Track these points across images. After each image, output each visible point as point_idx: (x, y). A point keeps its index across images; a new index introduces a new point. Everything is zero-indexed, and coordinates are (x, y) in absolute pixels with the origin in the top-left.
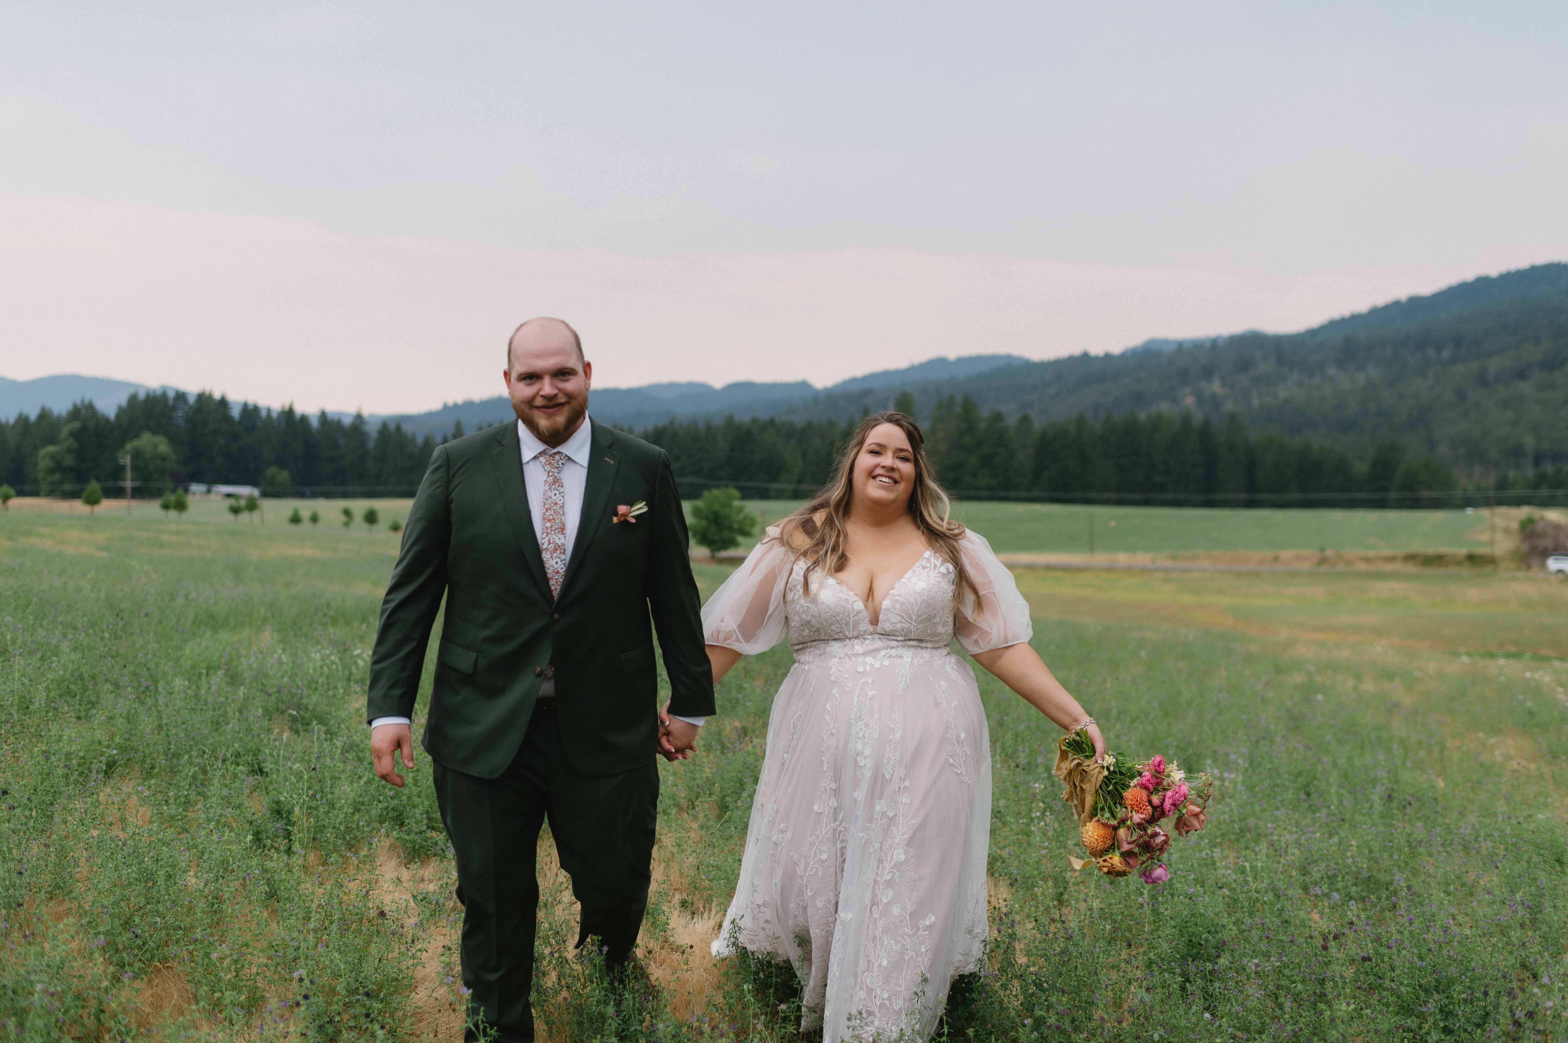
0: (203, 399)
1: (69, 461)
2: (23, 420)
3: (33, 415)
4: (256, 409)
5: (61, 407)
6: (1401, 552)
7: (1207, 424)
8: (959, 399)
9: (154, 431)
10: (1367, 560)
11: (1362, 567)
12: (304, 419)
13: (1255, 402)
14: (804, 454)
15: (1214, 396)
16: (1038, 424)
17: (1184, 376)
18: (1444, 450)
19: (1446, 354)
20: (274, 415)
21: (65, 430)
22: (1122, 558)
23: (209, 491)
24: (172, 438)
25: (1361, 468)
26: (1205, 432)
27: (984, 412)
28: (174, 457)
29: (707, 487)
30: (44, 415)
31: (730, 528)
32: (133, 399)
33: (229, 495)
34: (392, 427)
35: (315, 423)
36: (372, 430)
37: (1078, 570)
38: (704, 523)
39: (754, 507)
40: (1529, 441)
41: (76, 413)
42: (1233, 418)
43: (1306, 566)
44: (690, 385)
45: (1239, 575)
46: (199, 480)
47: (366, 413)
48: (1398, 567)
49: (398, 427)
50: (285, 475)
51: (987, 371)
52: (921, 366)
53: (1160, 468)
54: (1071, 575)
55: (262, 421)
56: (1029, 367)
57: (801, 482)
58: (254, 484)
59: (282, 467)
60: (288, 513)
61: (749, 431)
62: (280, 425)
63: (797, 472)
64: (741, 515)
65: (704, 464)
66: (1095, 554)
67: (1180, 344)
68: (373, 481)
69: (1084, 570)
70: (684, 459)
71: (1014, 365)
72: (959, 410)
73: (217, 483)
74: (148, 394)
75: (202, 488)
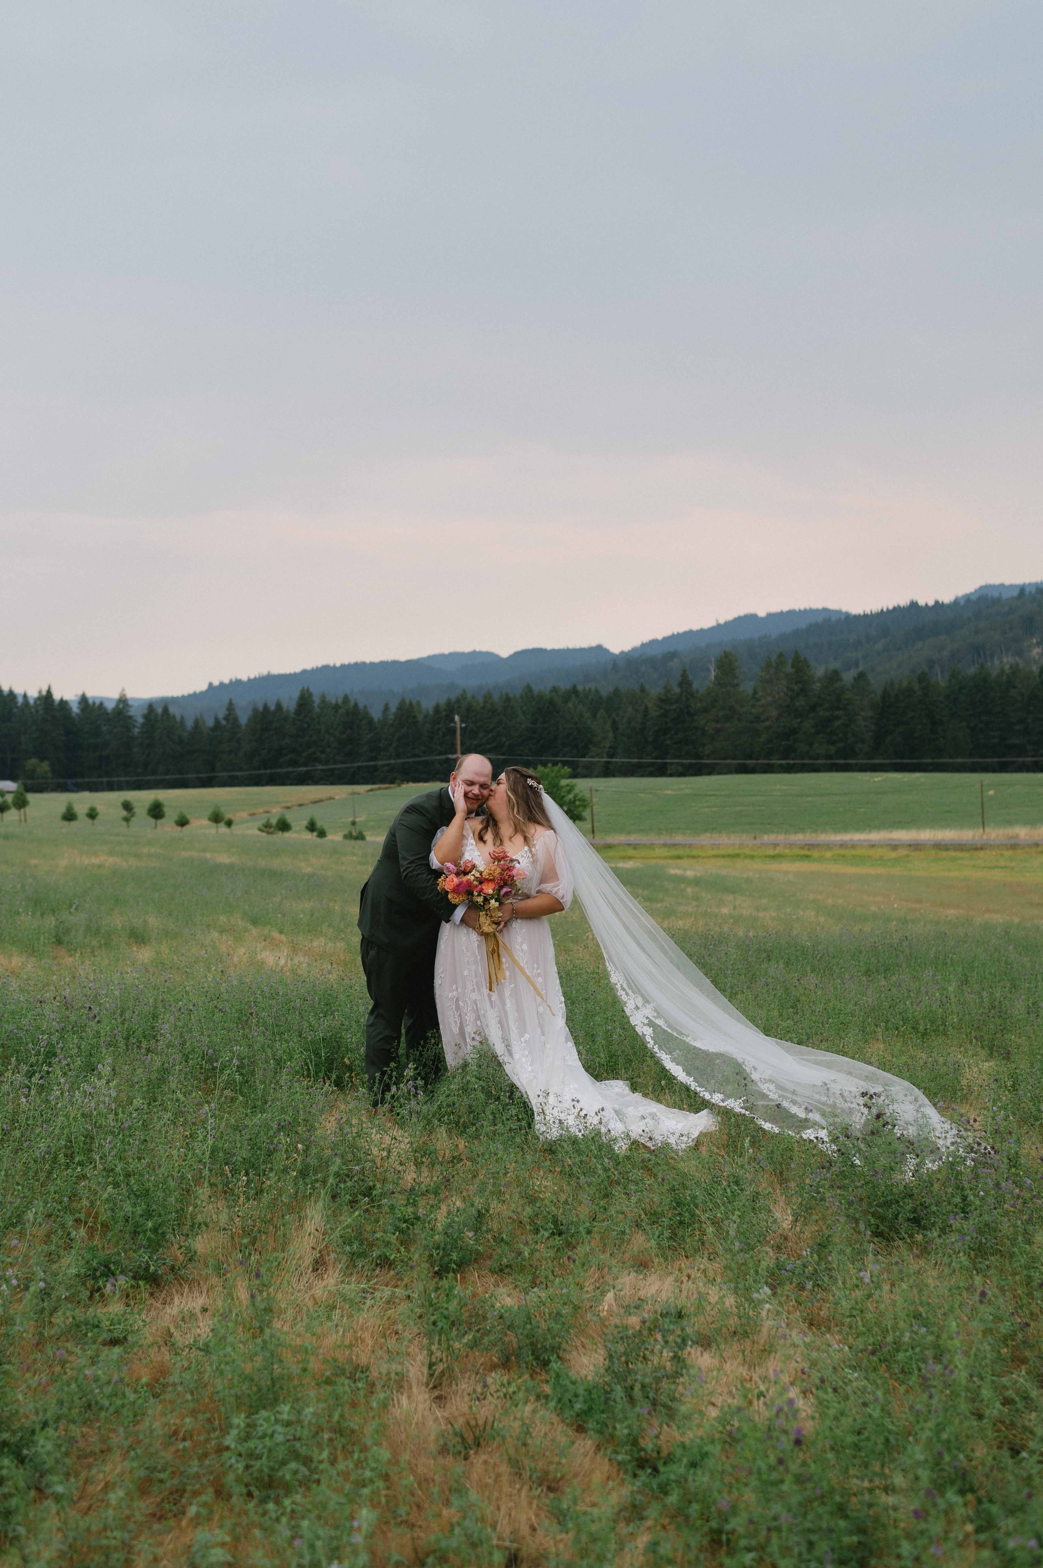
12: (63, 703)
14: (615, 726)
16: (877, 684)
17: (1028, 625)
20: (32, 702)
22: (1022, 833)
27: (819, 671)
35: (75, 709)
36: (137, 715)
39: (582, 786)
44: (474, 654)
47: (131, 694)
49: (166, 710)
50: (45, 766)
51: (804, 627)
52: (727, 624)
53: (1017, 727)
54: (966, 855)
55: (18, 708)
56: (849, 621)
57: (611, 756)
58: (13, 778)
59: (42, 759)
60: (62, 809)
61: (551, 702)
62: (37, 711)
63: (608, 745)
64: (571, 796)
65: (504, 739)
66: (987, 830)
67: (1022, 589)
68: (140, 770)
69: (982, 849)
70: (481, 735)
71: (833, 619)
72: (789, 669)
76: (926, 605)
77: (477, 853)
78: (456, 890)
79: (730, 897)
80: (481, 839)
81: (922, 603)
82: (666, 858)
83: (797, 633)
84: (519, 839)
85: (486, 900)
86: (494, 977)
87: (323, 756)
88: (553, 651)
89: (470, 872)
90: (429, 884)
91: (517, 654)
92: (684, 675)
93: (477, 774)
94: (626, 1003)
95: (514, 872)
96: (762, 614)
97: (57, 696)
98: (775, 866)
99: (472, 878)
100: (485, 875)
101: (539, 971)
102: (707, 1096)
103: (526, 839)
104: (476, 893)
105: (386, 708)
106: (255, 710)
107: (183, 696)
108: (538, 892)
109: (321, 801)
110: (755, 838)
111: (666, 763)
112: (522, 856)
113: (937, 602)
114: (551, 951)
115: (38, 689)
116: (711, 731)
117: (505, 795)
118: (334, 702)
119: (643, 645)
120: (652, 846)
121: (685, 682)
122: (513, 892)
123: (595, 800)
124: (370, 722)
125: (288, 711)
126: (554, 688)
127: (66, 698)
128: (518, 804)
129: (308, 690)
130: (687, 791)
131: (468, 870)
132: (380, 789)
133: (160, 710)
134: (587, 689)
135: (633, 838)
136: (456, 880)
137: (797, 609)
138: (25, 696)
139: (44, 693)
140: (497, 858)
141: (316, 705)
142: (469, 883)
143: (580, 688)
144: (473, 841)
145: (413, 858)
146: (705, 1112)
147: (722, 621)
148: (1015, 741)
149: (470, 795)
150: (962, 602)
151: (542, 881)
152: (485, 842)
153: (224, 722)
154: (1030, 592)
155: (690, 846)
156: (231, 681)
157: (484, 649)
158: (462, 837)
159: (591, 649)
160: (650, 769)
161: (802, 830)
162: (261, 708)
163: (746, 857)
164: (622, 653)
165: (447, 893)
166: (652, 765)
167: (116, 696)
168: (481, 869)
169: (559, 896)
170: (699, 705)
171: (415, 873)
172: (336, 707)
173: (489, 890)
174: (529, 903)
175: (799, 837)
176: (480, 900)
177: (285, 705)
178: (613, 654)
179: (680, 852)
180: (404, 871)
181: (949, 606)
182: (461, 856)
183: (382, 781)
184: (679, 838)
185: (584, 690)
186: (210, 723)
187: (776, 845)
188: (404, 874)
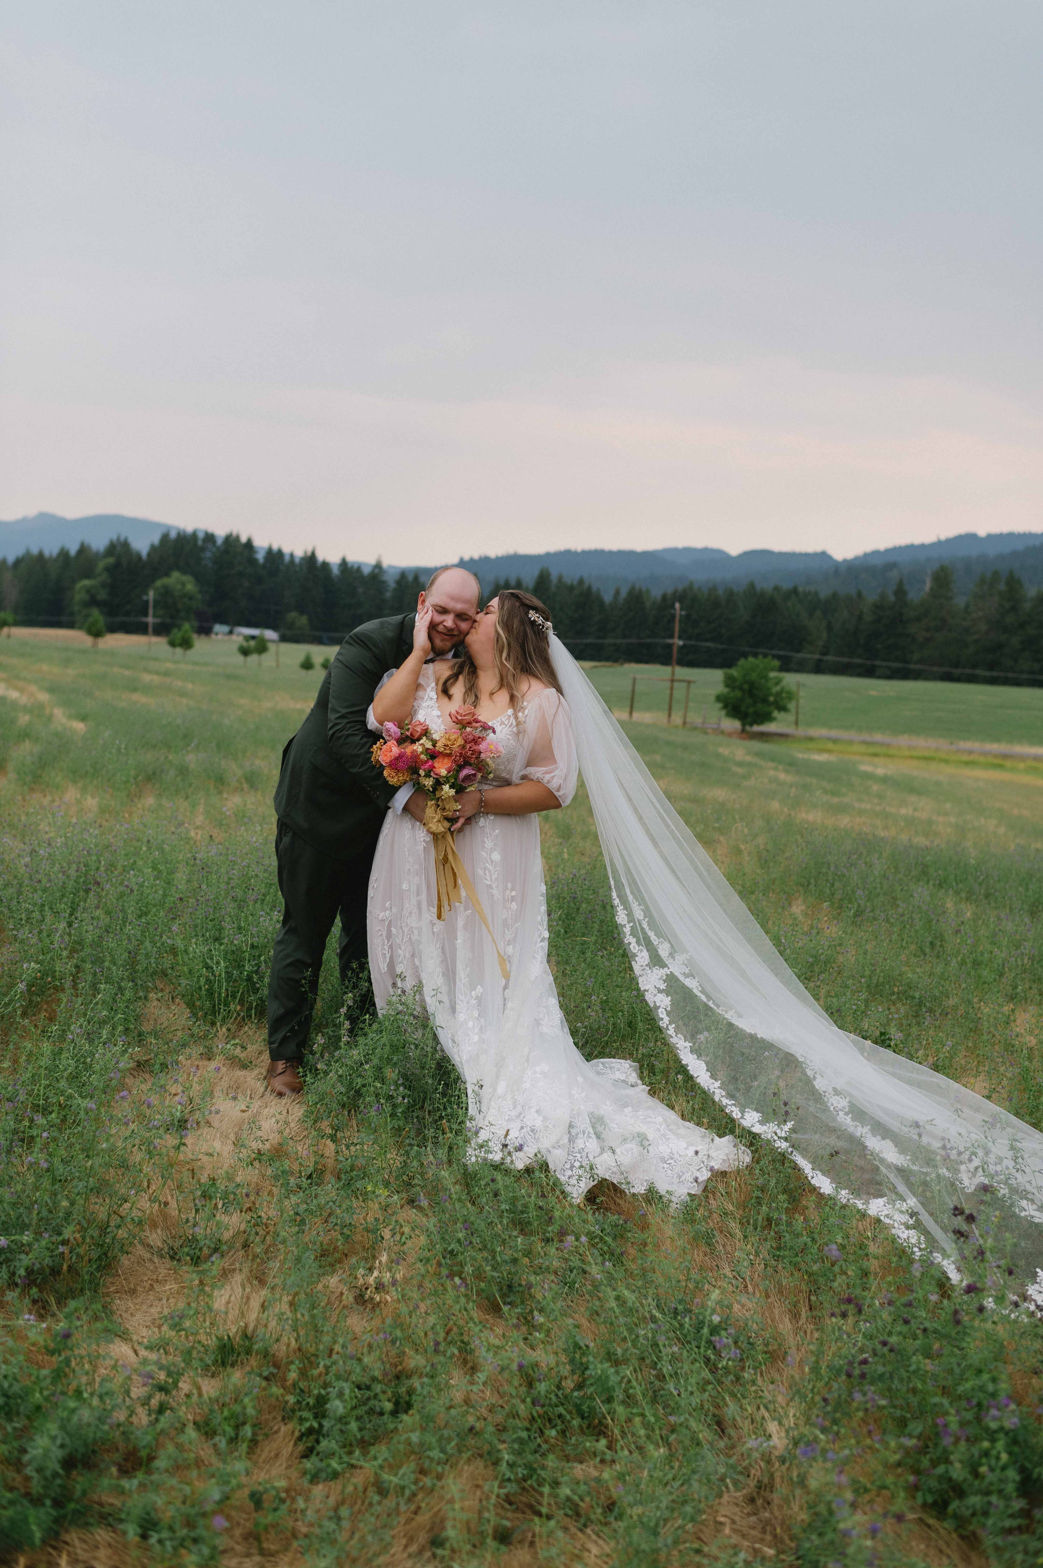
0: (231, 541)
1: (103, 595)
2: (64, 554)
3: (73, 550)
4: (280, 553)
5: (99, 543)
8: (1003, 577)
9: (184, 572)
12: (325, 565)
14: (829, 627)
20: (297, 560)
21: (101, 565)
23: (231, 632)
24: (198, 578)
27: (1032, 592)
28: (199, 596)
29: (742, 655)
30: (83, 550)
31: (765, 701)
32: (165, 537)
33: (245, 637)
34: (410, 578)
35: (336, 571)
36: (391, 580)
38: (738, 694)
39: (791, 679)
41: (112, 549)
44: (706, 550)
46: (223, 622)
47: (385, 564)
50: (304, 620)
52: (948, 541)
55: (284, 565)
57: (824, 654)
58: (274, 627)
59: (302, 613)
60: (301, 658)
61: (772, 599)
62: (301, 570)
63: (821, 643)
64: (778, 688)
72: (1002, 587)
73: (240, 624)
74: (179, 534)
75: (225, 629)
77: (436, 712)
78: (394, 764)
79: (913, 798)
80: (445, 692)
82: (863, 754)
83: (1015, 554)
84: (503, 697)
85: (438, 784)
86: (444, 898)
88: (781, 554)
89: (419, 739)
90: (362, 751)
91: (746, 553)
92: (901, 584)
93: (453, 598)
94: (635, 955)
95: (482, 747)
97: (321, 557)
98: (968, 772)
99: (420, 749)
100: (440, 747)
101: (514, 893)
102: (736, 1113)
103: (512, 698)
104: (422, 773)
105: (617, 593)
108: (524, 777)
110: (951, 743)
112: (502, 723)
114: (537, 866)
115: (304, 550)
116: (921, 639)
117: (492, 630)
118: (570, 583)
119: (865, 555)
120: (851, 742)
121: (900, 592)
122: (479, 775)
123: (801, 694)
124: (602, 603)
126: (776, 587)
127: (327, 560)
128: (509, 645)
130: (892, 693)
131: (417, 735)
132: (603, 666)
134: (807, 590)
135: (834, 733)
136: (396, 750)
138: (292, 555)
139: (309, 553)
140: (462, 723)
141: (554, 584)
142: (415, 756)
143: (801, 589)
144: (433, 695)
145: (344, 711)
146: (727, 1140)
147: (943, 539)
149: (441, 628)
151: (529, 763)
152: (450, 697)
155: (888, 745)
157: (716, 546)
158: (416, 686)
159: (815, 555)
160: (859, 670)
161: (998, 740)
163: (941, 760)
164: (845, 561)
165: (382, 768)
166: (861, 666)
167: (372, 561)
168: (436, 736)
169: (553, 786)
170: (912, 614)
171: (345, 733)
172: (571, 588)
173: (442, 769)
174: (508, 793)
175: (994, 747)
176: (428, 783)
178: (836, 561)
179: (878, 750)
180: (331, 728)
182: (412, 713)
184: (878, 737)
185: (804, 591)
187: (970, 752)
188: (331, 732)
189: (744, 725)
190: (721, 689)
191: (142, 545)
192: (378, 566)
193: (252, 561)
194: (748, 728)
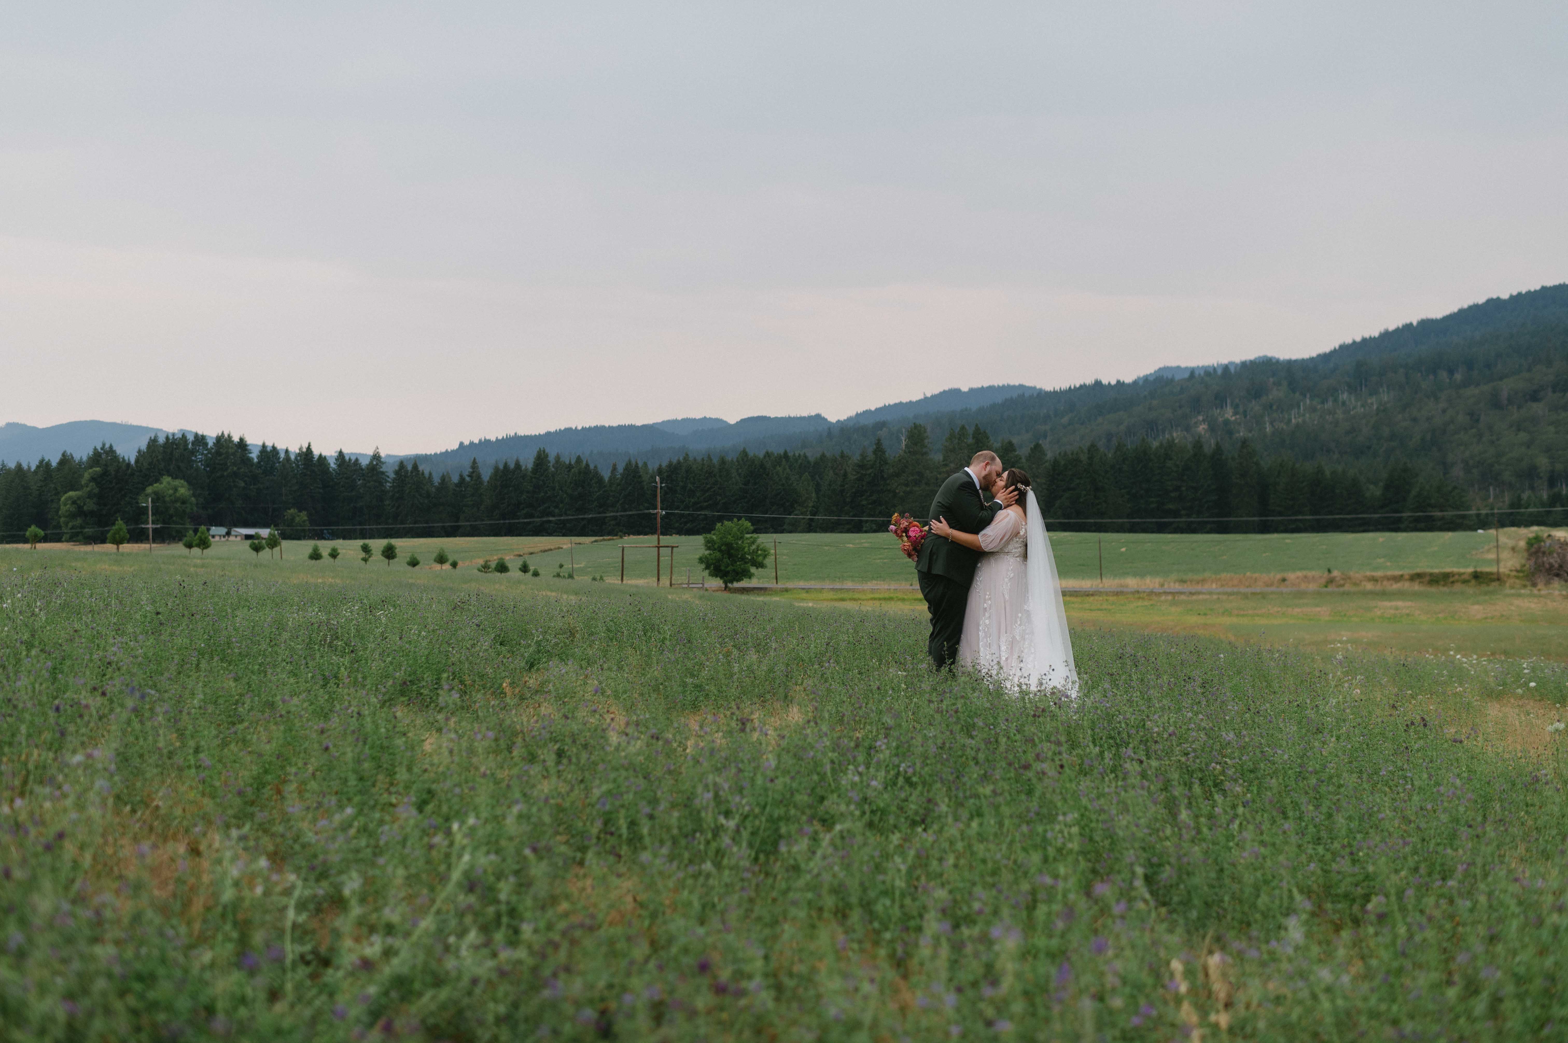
0: (222, 441)
1: (90, 505)
2: (44, 465)
3: (55, 460)
4: (275, 450)
5: (82, 453)
6: (1407, 572)
7: (1218, 450)
8: (971, 430)
9: (175, 477)
10: (1374, 580)
11: (1369, 586)
12: (322, 459)
13: (1268, 429)
14: (818, 488)
15: (1227, 422)
16: (1050, 454)
17: (1196, 404)
18: (1458, 472)
19: (1458, 377)
20: (293, 457)
21: (87, 475)
22: (1132, 582)
23: (228, 534)
24: (191, 481)
25: (1374, 491)
26: (1217, 459)
28: (194, 500)
29: (720, 519)
30: (66, 460)
31: (743, 559)
32: (153, 442)
33: (248, 537)
35: (333, 465)
36: (390, 471)
37: (1088, 594)
38: (718, 554)
39: (765, 540)
40: (1543, 462)
41: (96, 458)
42: (1244, 442)
43: (1312, 587)
44: (704, 419)
45: (1245, 596)
46: (219, 523)
47: (383, 453)
48: (1406, 585)
49: (415, 467)
50: (304, 515)
51: (1000, 402)
52: (934, 397)
53: (1173, 495)
54: (1079, 599)
55: (280, 462)
56: (1042, 396)
57: (814, 513)
58: (270, 525)
59: (301, 508)
60: (307, 552)
61: (762, 466)
62: (298, 466)
63: (811, 504)
64: (754, 547)
65: (719, 498)
66: (1104, 580)
67: (1192, 372)
68: (390, 521)
69: (1092, 595)
70: (698, 494)
71: (1027, 395)
72: (971, 441)
73: (236, 525)
74: (167, 438)
75: (223, 530)
76: (1109, 383)
81: (1105, 382)
87: (557, 511)
88: (777, 419)
91: (743, 421)
92: (881, 443)
96: (965, 389)
97: (316, 452)
105: (614, 469)
106: (496, 469)
107: (436, 454)
109: (551, 550)
111: (861, 521)
113: (1118, 382)
115: (299, 446)
116: (902, 494)
118: (567, 462)
119: (857, 415)
120: (821, 590)
121: (879, 449)
123: (778, 551)
124: (600, 480)
125: (526, 470)
126: (767, 453)
127: (324, 454)
129: (544, 451)
130: (866, 545)
132: (604, 540)
133: (410, 468)
134: (797, 455)
135: (808, 584)
137: (996, 385)
138: (287, 451)
139: (305, 449)
141: (551, 464)
143: (790, 454)
147: (929, 395)
148: (1171, 506)
150: (1141, 383)
153: (468, 479)
154: (1200, 374)
155: (856, 590)
156: (480, 440)
157: (714, 416)
159: (810, 418)
160: (847, 526)
162: (501, 467)
164: (838, 421)
166: (848, 522)
167: (371, 453)
170: (891, 471)
172: (570, 467)
177: (522, 463)
178: (829, 423)
181: (1129, 385)
183: (609, 534)
184: (849, 585)
185: (794, 455)
186: (455, 479)
189: (726, 583)
190: (704, 552)
191: (128, 452)
192: (376, 457)
193: (246, 461)
194: (730, 585)
